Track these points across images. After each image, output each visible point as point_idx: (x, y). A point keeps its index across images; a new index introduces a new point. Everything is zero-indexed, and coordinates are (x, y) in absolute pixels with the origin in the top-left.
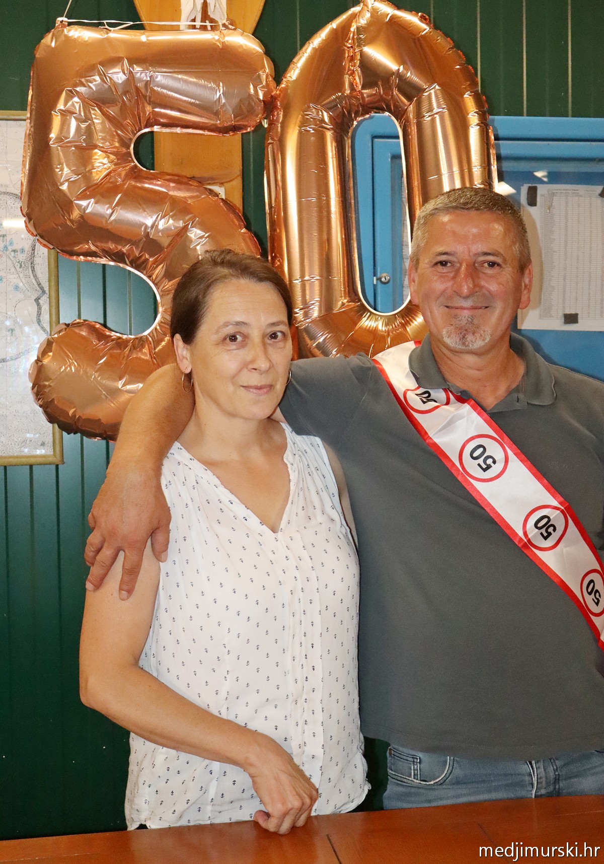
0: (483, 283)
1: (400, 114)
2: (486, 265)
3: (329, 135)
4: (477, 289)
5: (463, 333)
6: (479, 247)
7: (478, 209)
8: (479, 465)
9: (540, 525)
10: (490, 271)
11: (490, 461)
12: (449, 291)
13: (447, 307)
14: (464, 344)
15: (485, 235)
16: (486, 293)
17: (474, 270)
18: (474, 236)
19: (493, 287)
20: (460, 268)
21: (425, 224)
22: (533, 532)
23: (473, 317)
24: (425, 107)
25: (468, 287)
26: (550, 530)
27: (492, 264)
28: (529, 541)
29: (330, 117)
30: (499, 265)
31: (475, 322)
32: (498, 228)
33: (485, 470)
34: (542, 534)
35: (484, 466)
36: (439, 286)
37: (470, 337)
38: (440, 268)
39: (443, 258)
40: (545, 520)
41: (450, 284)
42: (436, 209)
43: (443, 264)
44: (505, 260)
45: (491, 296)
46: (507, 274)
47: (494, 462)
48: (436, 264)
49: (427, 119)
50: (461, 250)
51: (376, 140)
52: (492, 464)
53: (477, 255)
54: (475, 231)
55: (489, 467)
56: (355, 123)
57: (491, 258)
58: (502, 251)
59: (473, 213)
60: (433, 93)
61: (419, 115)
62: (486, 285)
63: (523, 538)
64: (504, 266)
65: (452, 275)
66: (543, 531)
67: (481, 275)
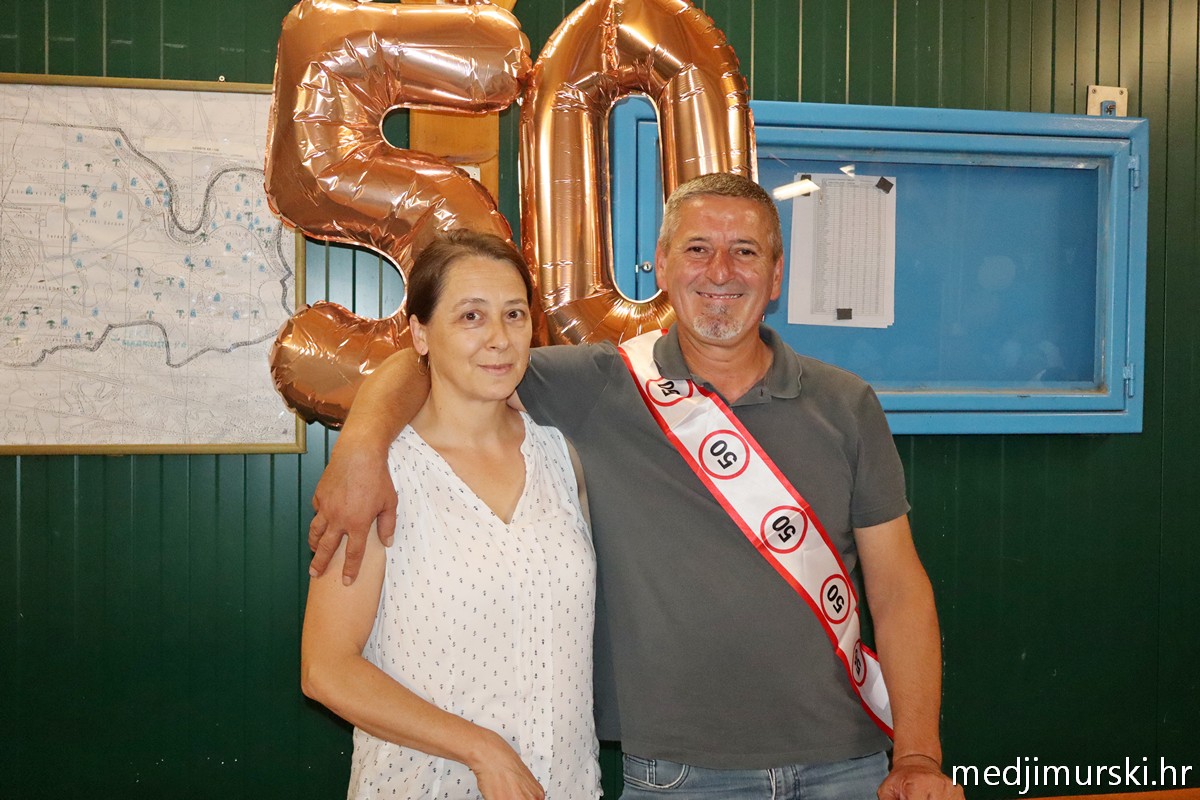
0: (737, 270)
1: (657, 94)
2: (740, 252)
3: (585, 116)
4: (733, 277)
5: (715, 322)
6: (734, 234)
7: (734, 195)
8: (719, 461)
9: (778, 526)
10: (744, 258)
11: (730, 458)
12: (702, 279)
13: (699, 293)
14: (715, 334)
15: (739, 222)
16: (741, 280)
17: (729, 257)
18: (730, 222)
19: (748, 274)
20: (714, 254)
21: (677, 208)
22: (771, 534)
23: (727, 307)
24: (682, 86)
25: (724, 275)
26: (790, 531)
27: (747, 252)
28: (766, 542)
29: (586, 97)
30: (753, 253)
31: (729, 312)
32: (752, 216)
33: (724, 467)
34: (780, 535)
35: (724, 463)
36: (692, 272)
37: (722, 328)
38: (693, 254)
39: (697, 244)
40: (784, 521)
41: (705, 269)
42: (690, 193)
43: (697, 249)
44: (760, 249)
45: (745, 283)
46: (761, 262)
47: (735, 459)
48: (690, 249)
49: (684, 100)
50: (716, 237)
51: (641, 123)
52: (733, 461)
53: (733, 242)
54: (730, 217)
55: (729, 464)
56: (613, 103)
57: (746, 246)
58: (757, 240)
59: (729, 199)
60: (690, 75)
61: (676, 97)
62: (741, 272)
63: (761, 539)
64: (758, 254)
65: (706, 261)
66: (782, 532)
67: (735, 262)
